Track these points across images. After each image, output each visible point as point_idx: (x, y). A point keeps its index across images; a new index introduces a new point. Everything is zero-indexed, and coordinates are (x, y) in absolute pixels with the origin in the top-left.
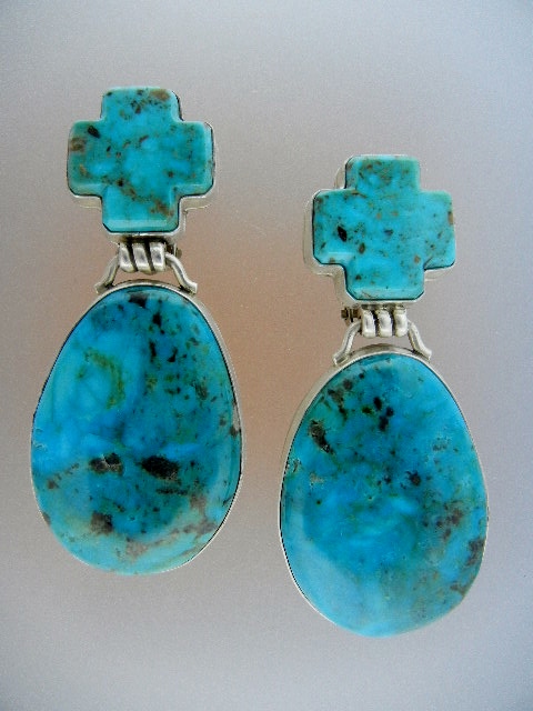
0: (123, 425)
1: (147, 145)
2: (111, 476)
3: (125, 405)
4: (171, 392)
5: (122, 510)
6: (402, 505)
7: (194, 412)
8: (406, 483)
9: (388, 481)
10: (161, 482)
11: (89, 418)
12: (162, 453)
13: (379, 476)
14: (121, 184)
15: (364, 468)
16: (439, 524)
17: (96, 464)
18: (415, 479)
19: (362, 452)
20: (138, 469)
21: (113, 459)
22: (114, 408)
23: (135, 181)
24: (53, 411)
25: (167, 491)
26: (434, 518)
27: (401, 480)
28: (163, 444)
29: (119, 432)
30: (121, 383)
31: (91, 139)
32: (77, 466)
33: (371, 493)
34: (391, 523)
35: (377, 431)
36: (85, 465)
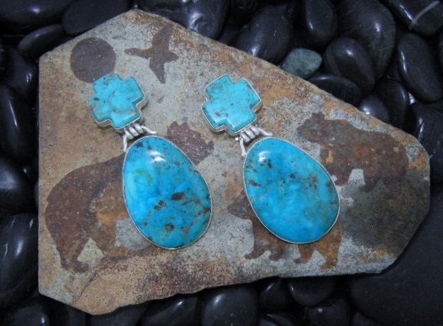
0: (158, 189)
1: (116, 94)
2: (163, 208)
3: (155, 182)
4: (167, 169)
5: (173, 218)
6: (294, 187)
7: (179, 171)
8: (291, 179)
9: (284, 182)
10: (181, 202)
11: (145, 193)
12: (176, 191)
13: (280, 183)
14: (114, 111)
15: (274, 184)
16: (311, 185)
17: (156, 207)
18: (292, 176)
19: (269, 179)
20: (171, 202)
21: (161, 203)
22: (152, 185)
23: (118, 107)
24: (132, 198)
25: (185, 204)
26: (307, 185)
27: (288, 179)
28: (175, 188)
29: (158, 192)
30: (149, 176)
31: (96, 102)
32: (150, 212)
33: (282, 190)
34: (295, 195)
35: (270, 169)
36: (153, 210)
